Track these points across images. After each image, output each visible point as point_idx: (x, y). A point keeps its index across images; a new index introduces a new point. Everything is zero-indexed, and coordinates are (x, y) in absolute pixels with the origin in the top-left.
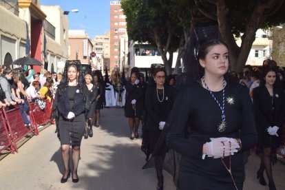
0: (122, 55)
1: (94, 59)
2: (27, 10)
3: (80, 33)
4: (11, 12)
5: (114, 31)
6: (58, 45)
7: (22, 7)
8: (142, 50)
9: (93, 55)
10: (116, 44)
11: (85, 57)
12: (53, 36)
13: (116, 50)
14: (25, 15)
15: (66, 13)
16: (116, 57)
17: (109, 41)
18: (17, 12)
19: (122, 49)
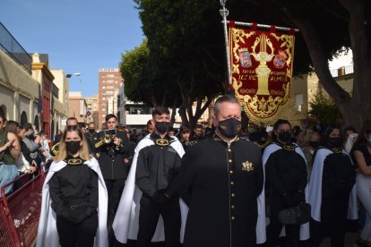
2: (40, 71)
3: (77, 95)
5: (102, 93)
6: (61, 105)
7: (34, 69)
9: (88, 113)
10: (105, 105)
11: (81, 116)
14: (37, 76)
15: (69, 76)
17: (97, 102)
18: (30, 73)
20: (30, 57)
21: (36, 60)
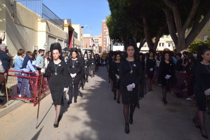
0: (107, 45)
1: (94, 47)
2: (67, 28)
3: (88, 35)
4: (61, 29)
5: (104, 33)
6: (79, 42)
7: (65, 27)
8: (116, 43)
9: (94, 45)
10: (105, 40)
11: (90, 46)
12: (77, 38)
13: (105, 43)
14: (66, 30)
15: (82, 27)
16: (105, 46)
17: (101, 39)
18: (63, 29)
19: (107, 42)
20: (62, 21)
21: (66, 22)
